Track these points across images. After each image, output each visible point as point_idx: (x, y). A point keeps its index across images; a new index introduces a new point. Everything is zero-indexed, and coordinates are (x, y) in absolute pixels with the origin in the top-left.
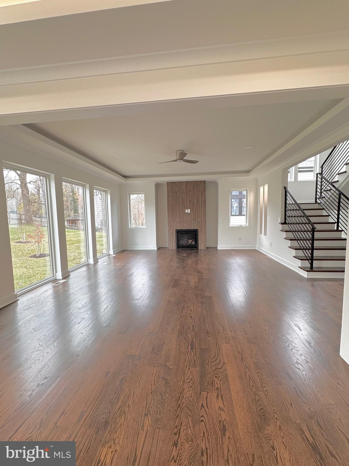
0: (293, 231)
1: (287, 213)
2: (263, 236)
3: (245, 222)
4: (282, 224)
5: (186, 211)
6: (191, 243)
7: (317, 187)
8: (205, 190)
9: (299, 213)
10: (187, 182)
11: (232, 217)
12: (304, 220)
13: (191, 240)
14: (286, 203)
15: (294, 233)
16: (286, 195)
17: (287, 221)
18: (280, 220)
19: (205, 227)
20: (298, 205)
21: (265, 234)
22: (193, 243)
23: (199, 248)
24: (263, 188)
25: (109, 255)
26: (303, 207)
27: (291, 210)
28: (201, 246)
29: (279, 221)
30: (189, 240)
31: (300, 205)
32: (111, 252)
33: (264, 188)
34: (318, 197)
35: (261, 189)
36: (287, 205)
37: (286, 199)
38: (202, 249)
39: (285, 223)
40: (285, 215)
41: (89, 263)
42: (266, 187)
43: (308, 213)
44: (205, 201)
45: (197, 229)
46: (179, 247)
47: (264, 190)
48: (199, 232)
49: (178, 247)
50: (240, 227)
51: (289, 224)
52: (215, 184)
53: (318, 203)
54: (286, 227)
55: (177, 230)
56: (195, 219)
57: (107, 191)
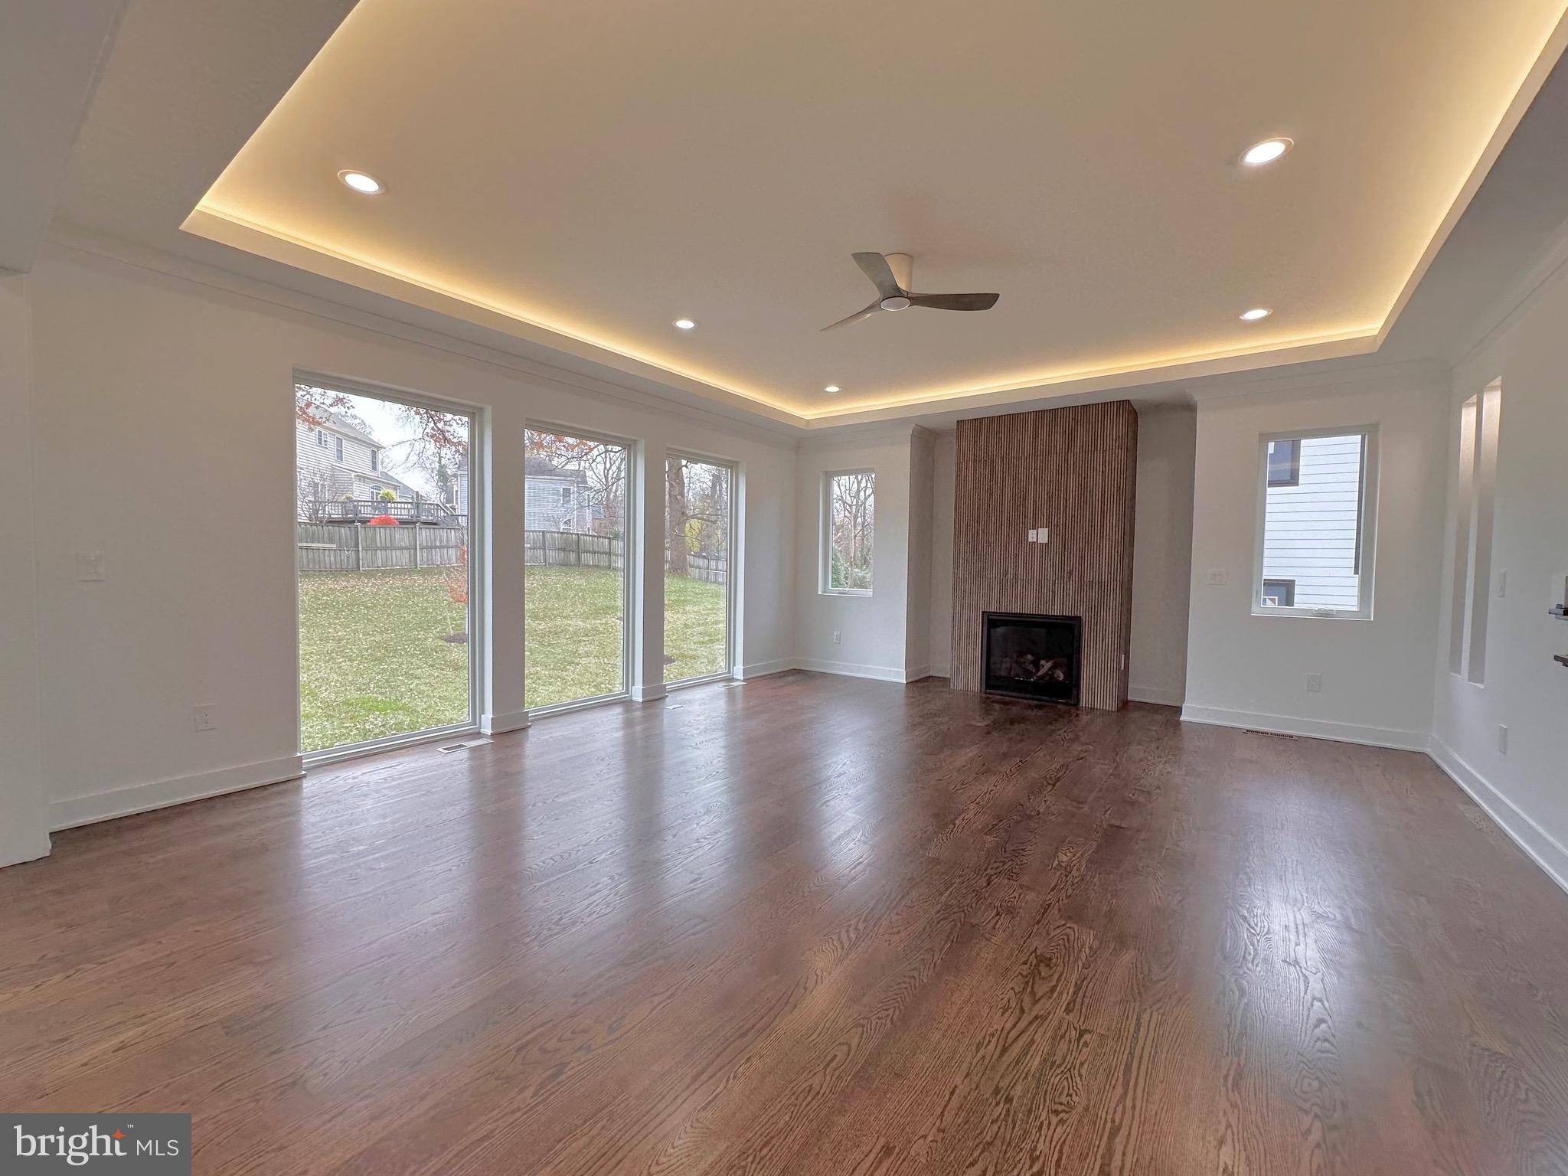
2: (1461, 680)
5: (1032, 536)
6: (1050, 673)
8: (1123, 444)
13: (1050, 664)
21: (1478, 675)
22: (1060, 675)
23: (1083, 702)
25: (732, 679)
28: (1093, 693)
30: (1043, 662)
32: (738, 672)
35: (1468, 417)
38: (1097, 705)
41: (632, 696)
45: (1079, 618)
46: (994, 683)
48: (1086, 629)
49: (988, 686)
55: (988, 616)
56: (1071, 573)
57: (737, 463)
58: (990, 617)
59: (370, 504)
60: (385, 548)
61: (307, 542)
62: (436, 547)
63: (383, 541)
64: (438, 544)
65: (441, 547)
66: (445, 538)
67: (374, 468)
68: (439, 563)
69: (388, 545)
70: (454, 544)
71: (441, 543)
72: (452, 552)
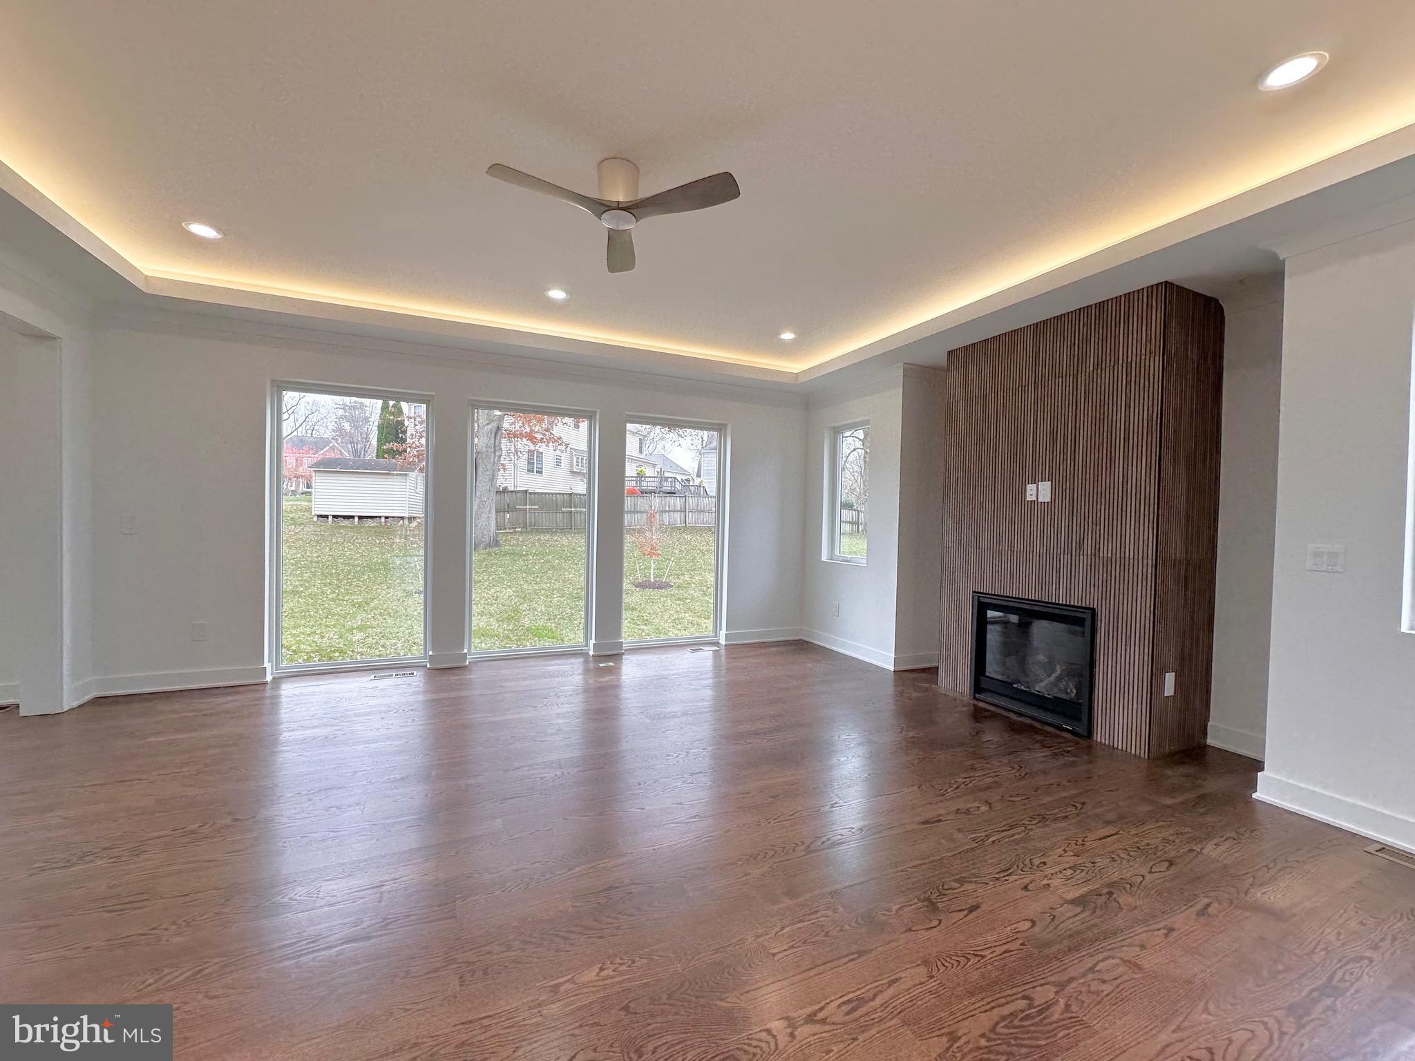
5: (1031, 492)
23: (1098, 736)
25: (718, 644)
32: (723, 637)
38: (1116, 744)
41: (589, 649)
45: (1093, 611)
48: (1102, 627)
55: (979, 597)
56: (1080, 544)
57: (725, 426)
58: (981, 599)
59: (634, 479)
60: (631, 512)
61: (580, 508)
62: (665, 511)
63: (629, 506)
64: (667, 509)
65: (669, 511)
66: (672, 504)
67: (641, 452)
68: (667, 524)
69: (633, 510)
70: (679, 509)
71: (669, 508)
72: (677, 515)
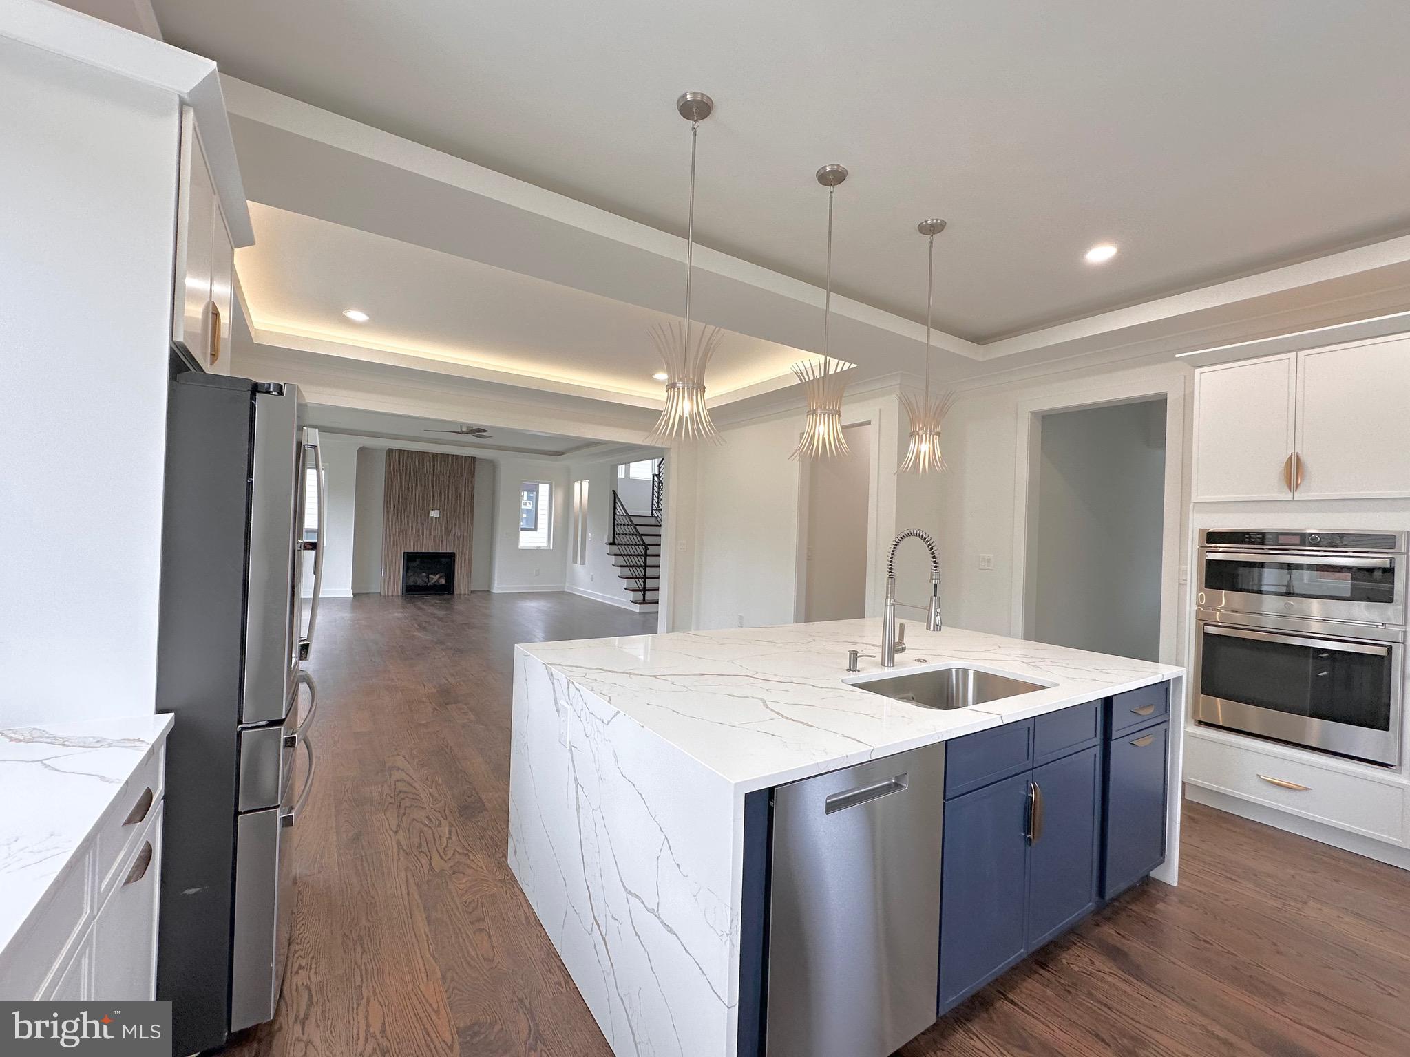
0: (624, 555)
1: (616, 529)
2: (578, 566)
3: (546, 540)
4: (610, 544)
5: (432, 513)
6: (437, 581)
7: (653, 489)
8: (473, 475)
9: (631, 530)
10: (434, 455)
11: (522, 534)
12: (637, 540)
13: (438, 576)
14: (615, 513)
15: (625, 557)
16: (615, 502)
17: (616, 541)
18: (607, 538)
19: (471, 548)
20: (629, 517)
21: (583, 562)
22: (443, 581)
23: (456, 592)
24: (579, 484)
26: (636, 521)
27: (621, 525)
28: (460, 586)
29: (606, 540)
30: (432, 576)
31: (631, 518)
33: (581, 484)
34: (654, 508)
35: (577, 485)
36: (616, 517)
37: (615, 508)
38: (463, 592)
39: (613, 543)
40: (614, 531)
42: (586, 484)
43: (642, 530)
44: (473, 496)
45: (454, 553)
46: (411, 590)
47: (581, 490)
48: (457, 557)
49: (408, 590)
50: (538, 550)
51: (618, 544)
52: (493, 465)
53: (655, 517)
54: (615, 549)
